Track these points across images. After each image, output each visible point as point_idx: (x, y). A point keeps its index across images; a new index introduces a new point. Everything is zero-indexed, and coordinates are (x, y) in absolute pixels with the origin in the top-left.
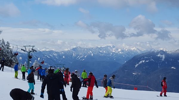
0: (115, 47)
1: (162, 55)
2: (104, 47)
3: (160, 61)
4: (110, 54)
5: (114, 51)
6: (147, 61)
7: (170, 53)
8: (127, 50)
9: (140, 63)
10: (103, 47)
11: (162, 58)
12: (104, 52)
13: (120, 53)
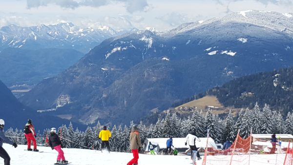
0: (73, 25)
1: (147, 38)
2: (55, 26)
3: (146, 47)
4: (66, 38)
5: (72, 31)
6: (124, 48)
7: (161, 36)
8: (94, 31)
9: (113, 52)
10: (53, 25)
11: (148, 43)
12: (56, 33)
13: (82, 35)
